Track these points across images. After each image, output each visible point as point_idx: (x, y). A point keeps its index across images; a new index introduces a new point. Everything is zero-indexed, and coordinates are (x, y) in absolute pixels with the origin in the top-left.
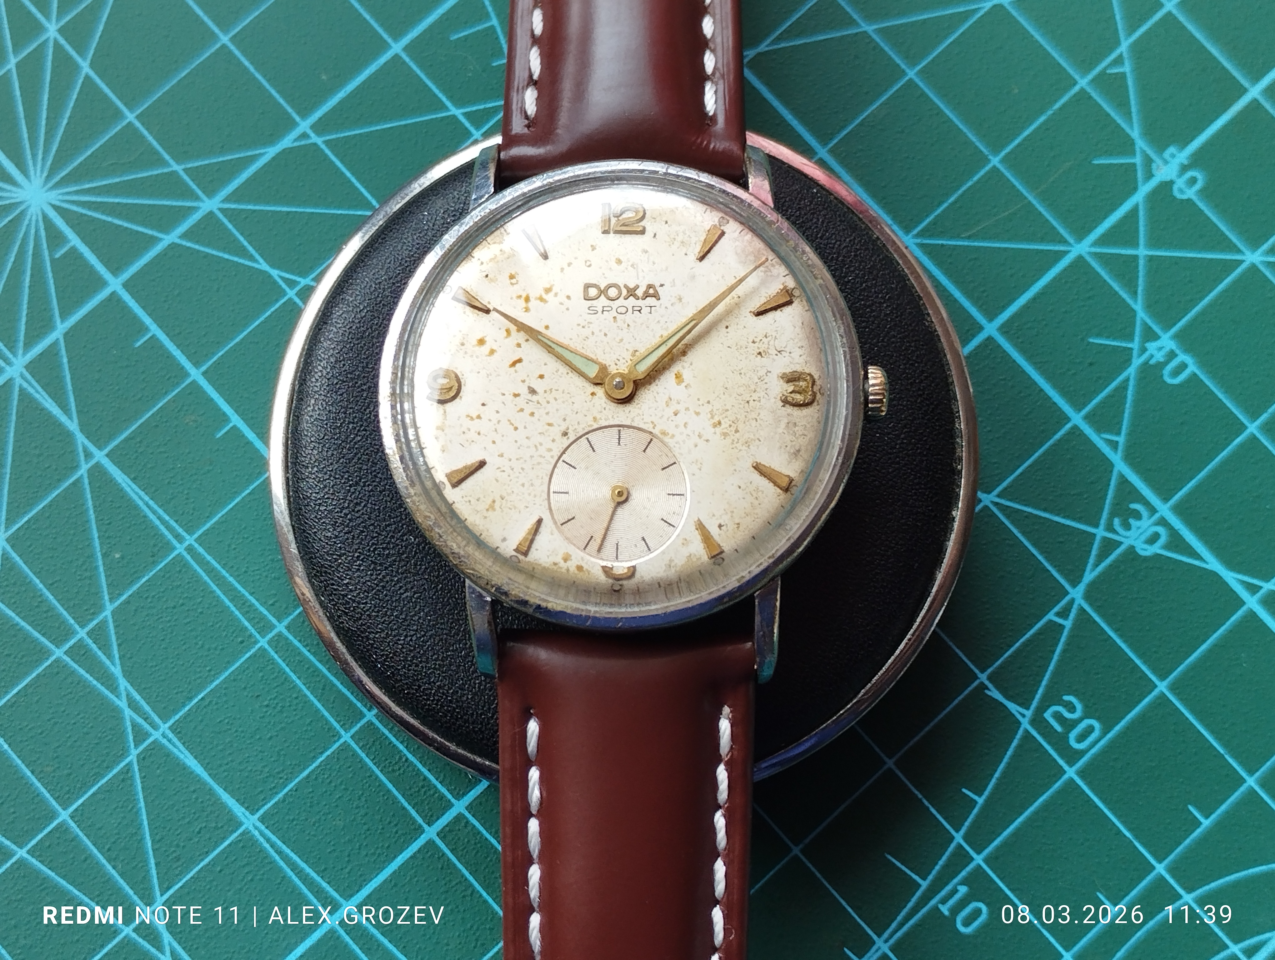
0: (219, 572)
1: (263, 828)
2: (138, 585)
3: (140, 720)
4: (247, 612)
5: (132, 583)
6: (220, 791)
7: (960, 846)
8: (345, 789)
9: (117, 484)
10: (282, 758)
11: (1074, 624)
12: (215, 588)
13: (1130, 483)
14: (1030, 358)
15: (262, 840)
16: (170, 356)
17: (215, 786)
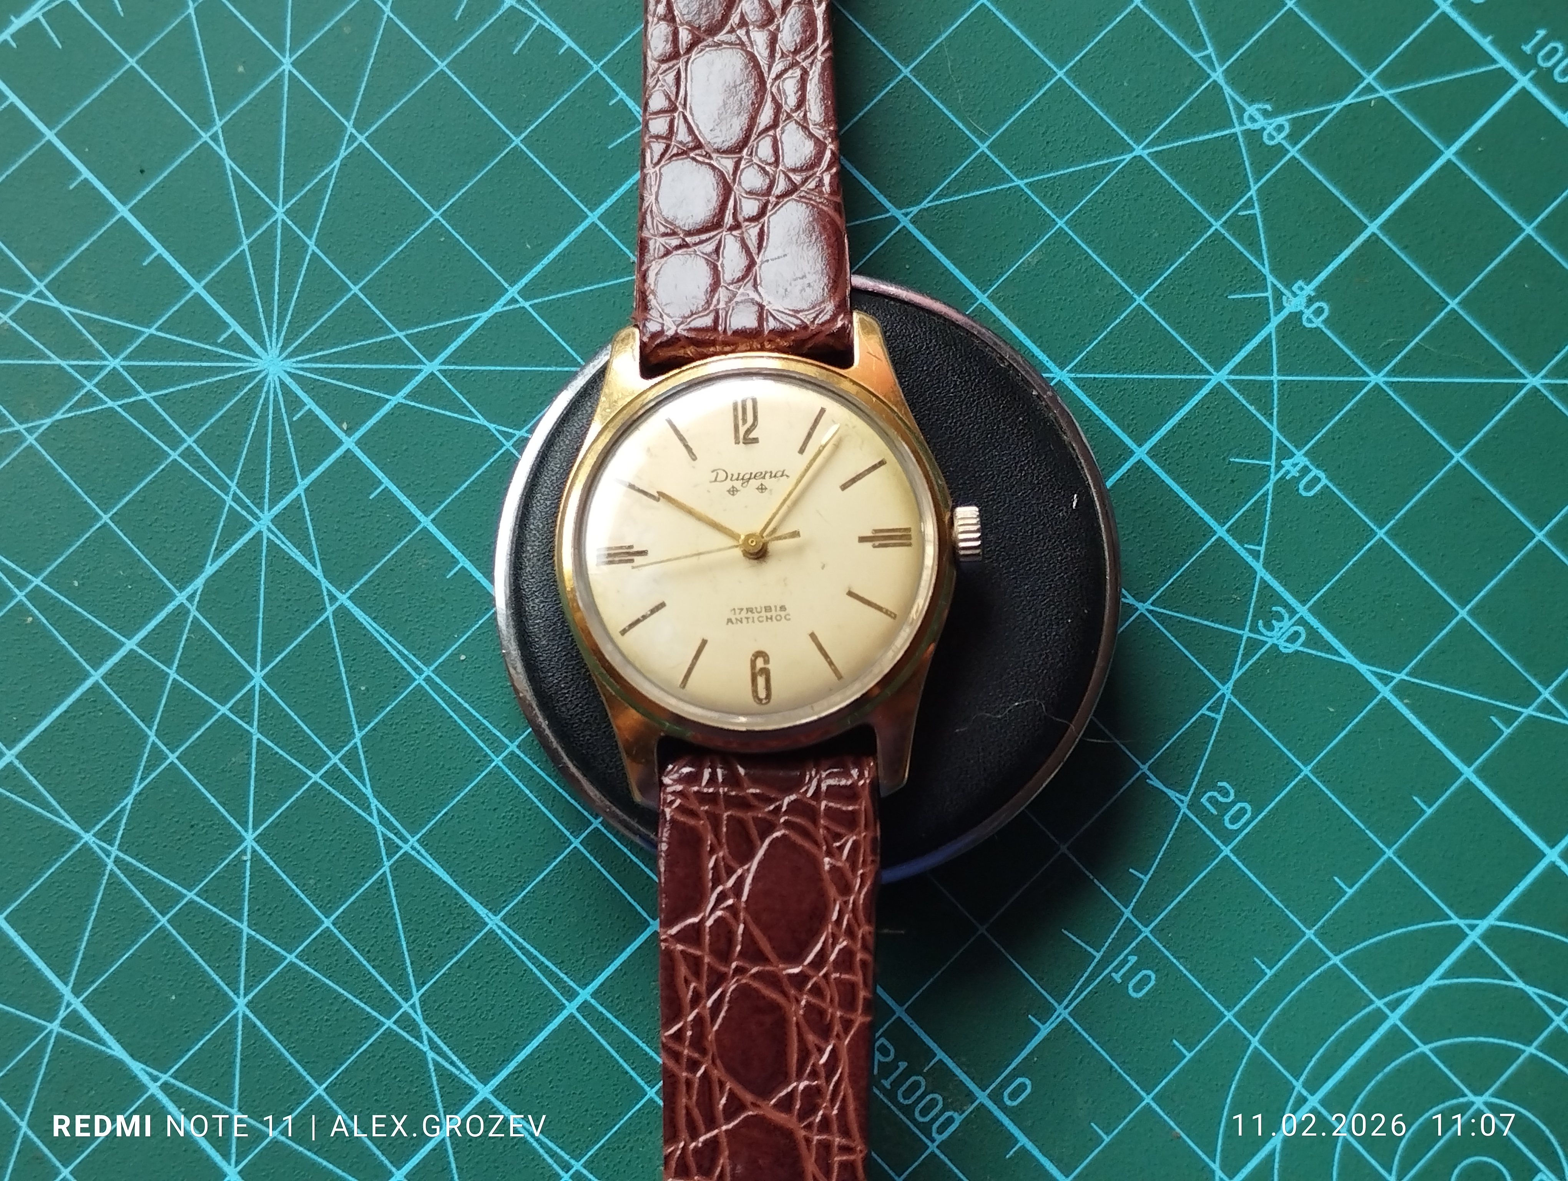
0: (455, 699)
1: (505, 927)
2: (383, 714)
3: (392, 836)
4: (482, 734)
5: (377, 712)
6: (465, 896)
7: (1129, 921)
8: (577, 889)
9: (359, 623)
10: (519, 864)
11: (1224, 717)
12: (452, 714)
13: (1272, 587)
14: (1177, 478)
15: (504, 937)
16: (402, 506)
17: (461, 891)
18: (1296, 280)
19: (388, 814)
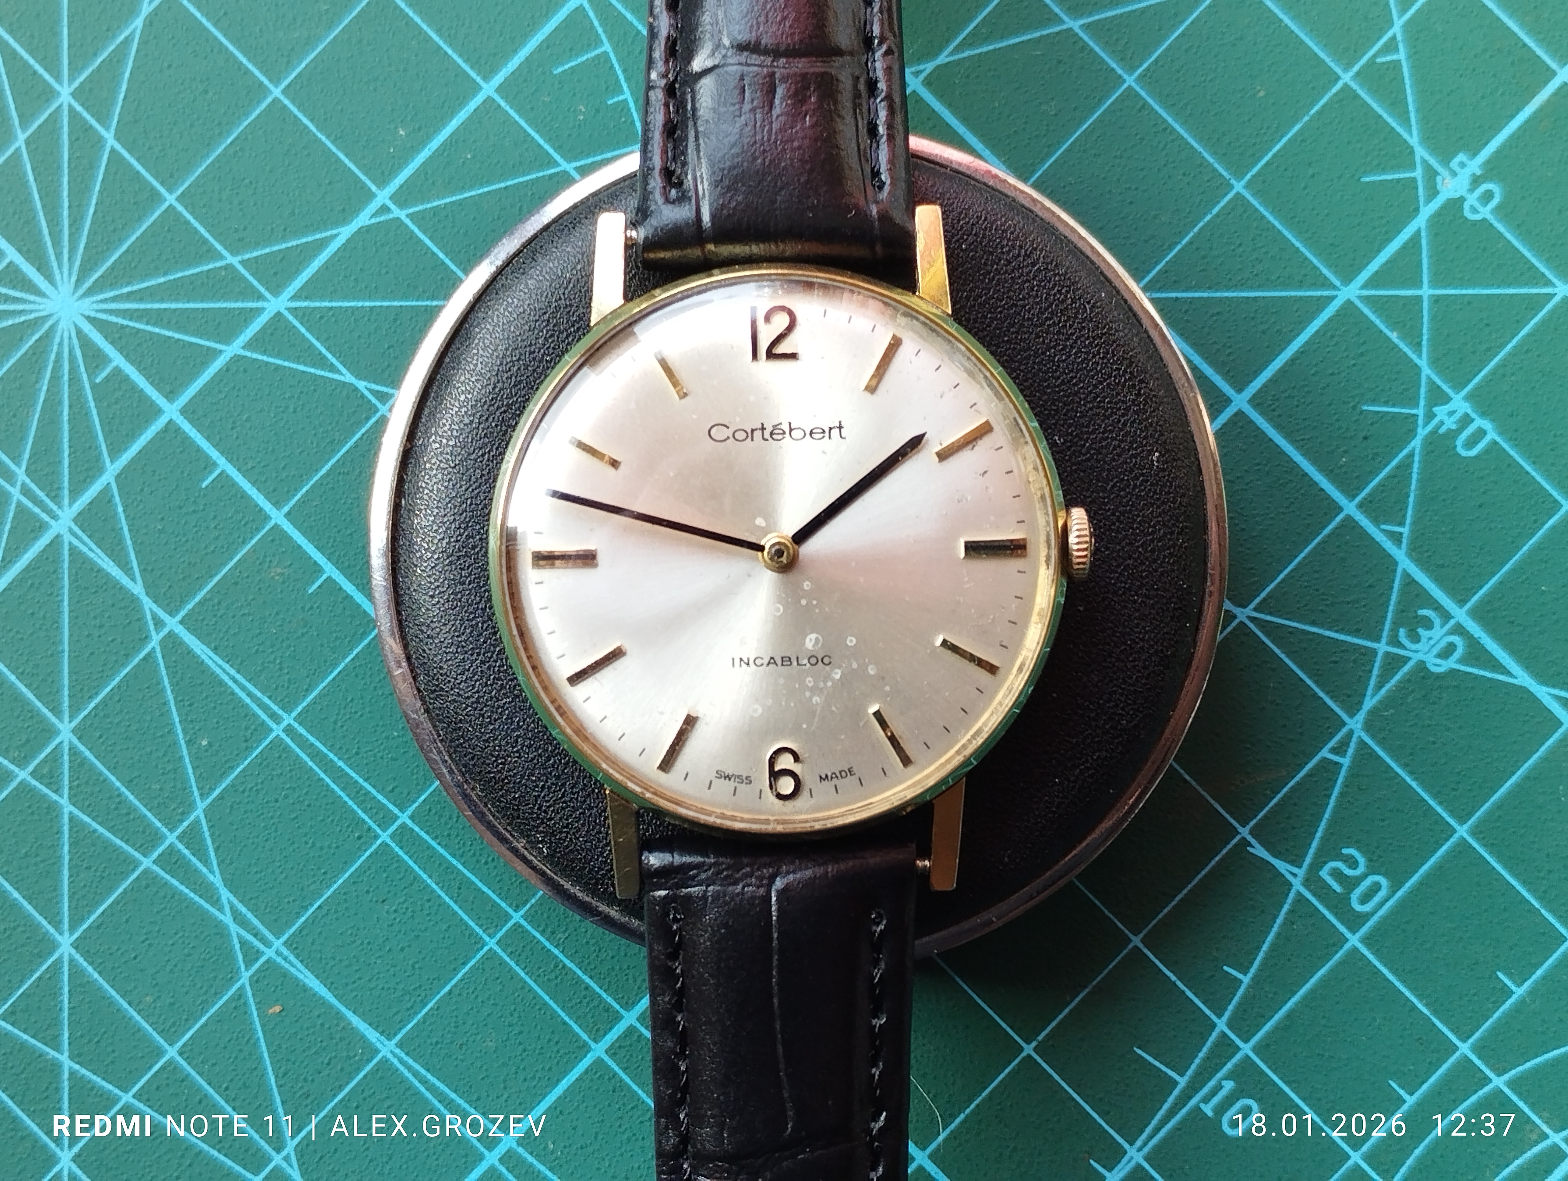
0: (326, 756)
1: (403, 1055)
2: (232, 776)
3: (250, 938)
4: (363, 801)
5: (224, 775)
6: (349, 1014)
7: (1224, 1035)
8: (495, 1005)
9: (195, 656)
10: (417, 972)
11: (1353, 762)
12: (323, 775)
13: (1417, 583)
14: (1289, 436)
15: (402, 1068)
16: (244, 496)
17: (343, 1009)
18: (1455, 155)
19: (244, 910)
